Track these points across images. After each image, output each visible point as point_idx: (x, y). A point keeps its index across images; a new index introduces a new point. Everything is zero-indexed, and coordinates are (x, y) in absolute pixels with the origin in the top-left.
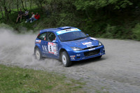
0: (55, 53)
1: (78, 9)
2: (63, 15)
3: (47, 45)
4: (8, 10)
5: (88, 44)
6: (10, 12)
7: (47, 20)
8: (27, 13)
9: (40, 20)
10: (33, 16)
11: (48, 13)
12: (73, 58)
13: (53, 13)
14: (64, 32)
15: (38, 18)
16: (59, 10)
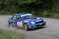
1: (19, 4)
2: (13, 7)
7: (6, 9)
13: (9, 6)
16: (11, 5)
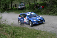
0: (27, 22)
3: (23, 19)
4: (30, 4)
5: (39, 18)
6: (31, 5)
8: (38, 5)
9: (44, 8)
10: (41, 6)
11: (48, 5)
12: (34, 23)
14: (30, 14)
15: (43, 7)
